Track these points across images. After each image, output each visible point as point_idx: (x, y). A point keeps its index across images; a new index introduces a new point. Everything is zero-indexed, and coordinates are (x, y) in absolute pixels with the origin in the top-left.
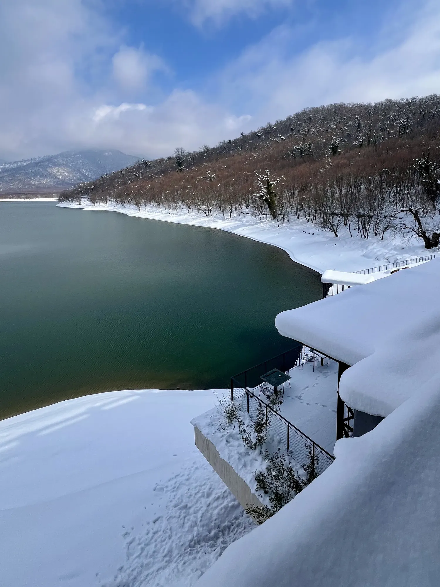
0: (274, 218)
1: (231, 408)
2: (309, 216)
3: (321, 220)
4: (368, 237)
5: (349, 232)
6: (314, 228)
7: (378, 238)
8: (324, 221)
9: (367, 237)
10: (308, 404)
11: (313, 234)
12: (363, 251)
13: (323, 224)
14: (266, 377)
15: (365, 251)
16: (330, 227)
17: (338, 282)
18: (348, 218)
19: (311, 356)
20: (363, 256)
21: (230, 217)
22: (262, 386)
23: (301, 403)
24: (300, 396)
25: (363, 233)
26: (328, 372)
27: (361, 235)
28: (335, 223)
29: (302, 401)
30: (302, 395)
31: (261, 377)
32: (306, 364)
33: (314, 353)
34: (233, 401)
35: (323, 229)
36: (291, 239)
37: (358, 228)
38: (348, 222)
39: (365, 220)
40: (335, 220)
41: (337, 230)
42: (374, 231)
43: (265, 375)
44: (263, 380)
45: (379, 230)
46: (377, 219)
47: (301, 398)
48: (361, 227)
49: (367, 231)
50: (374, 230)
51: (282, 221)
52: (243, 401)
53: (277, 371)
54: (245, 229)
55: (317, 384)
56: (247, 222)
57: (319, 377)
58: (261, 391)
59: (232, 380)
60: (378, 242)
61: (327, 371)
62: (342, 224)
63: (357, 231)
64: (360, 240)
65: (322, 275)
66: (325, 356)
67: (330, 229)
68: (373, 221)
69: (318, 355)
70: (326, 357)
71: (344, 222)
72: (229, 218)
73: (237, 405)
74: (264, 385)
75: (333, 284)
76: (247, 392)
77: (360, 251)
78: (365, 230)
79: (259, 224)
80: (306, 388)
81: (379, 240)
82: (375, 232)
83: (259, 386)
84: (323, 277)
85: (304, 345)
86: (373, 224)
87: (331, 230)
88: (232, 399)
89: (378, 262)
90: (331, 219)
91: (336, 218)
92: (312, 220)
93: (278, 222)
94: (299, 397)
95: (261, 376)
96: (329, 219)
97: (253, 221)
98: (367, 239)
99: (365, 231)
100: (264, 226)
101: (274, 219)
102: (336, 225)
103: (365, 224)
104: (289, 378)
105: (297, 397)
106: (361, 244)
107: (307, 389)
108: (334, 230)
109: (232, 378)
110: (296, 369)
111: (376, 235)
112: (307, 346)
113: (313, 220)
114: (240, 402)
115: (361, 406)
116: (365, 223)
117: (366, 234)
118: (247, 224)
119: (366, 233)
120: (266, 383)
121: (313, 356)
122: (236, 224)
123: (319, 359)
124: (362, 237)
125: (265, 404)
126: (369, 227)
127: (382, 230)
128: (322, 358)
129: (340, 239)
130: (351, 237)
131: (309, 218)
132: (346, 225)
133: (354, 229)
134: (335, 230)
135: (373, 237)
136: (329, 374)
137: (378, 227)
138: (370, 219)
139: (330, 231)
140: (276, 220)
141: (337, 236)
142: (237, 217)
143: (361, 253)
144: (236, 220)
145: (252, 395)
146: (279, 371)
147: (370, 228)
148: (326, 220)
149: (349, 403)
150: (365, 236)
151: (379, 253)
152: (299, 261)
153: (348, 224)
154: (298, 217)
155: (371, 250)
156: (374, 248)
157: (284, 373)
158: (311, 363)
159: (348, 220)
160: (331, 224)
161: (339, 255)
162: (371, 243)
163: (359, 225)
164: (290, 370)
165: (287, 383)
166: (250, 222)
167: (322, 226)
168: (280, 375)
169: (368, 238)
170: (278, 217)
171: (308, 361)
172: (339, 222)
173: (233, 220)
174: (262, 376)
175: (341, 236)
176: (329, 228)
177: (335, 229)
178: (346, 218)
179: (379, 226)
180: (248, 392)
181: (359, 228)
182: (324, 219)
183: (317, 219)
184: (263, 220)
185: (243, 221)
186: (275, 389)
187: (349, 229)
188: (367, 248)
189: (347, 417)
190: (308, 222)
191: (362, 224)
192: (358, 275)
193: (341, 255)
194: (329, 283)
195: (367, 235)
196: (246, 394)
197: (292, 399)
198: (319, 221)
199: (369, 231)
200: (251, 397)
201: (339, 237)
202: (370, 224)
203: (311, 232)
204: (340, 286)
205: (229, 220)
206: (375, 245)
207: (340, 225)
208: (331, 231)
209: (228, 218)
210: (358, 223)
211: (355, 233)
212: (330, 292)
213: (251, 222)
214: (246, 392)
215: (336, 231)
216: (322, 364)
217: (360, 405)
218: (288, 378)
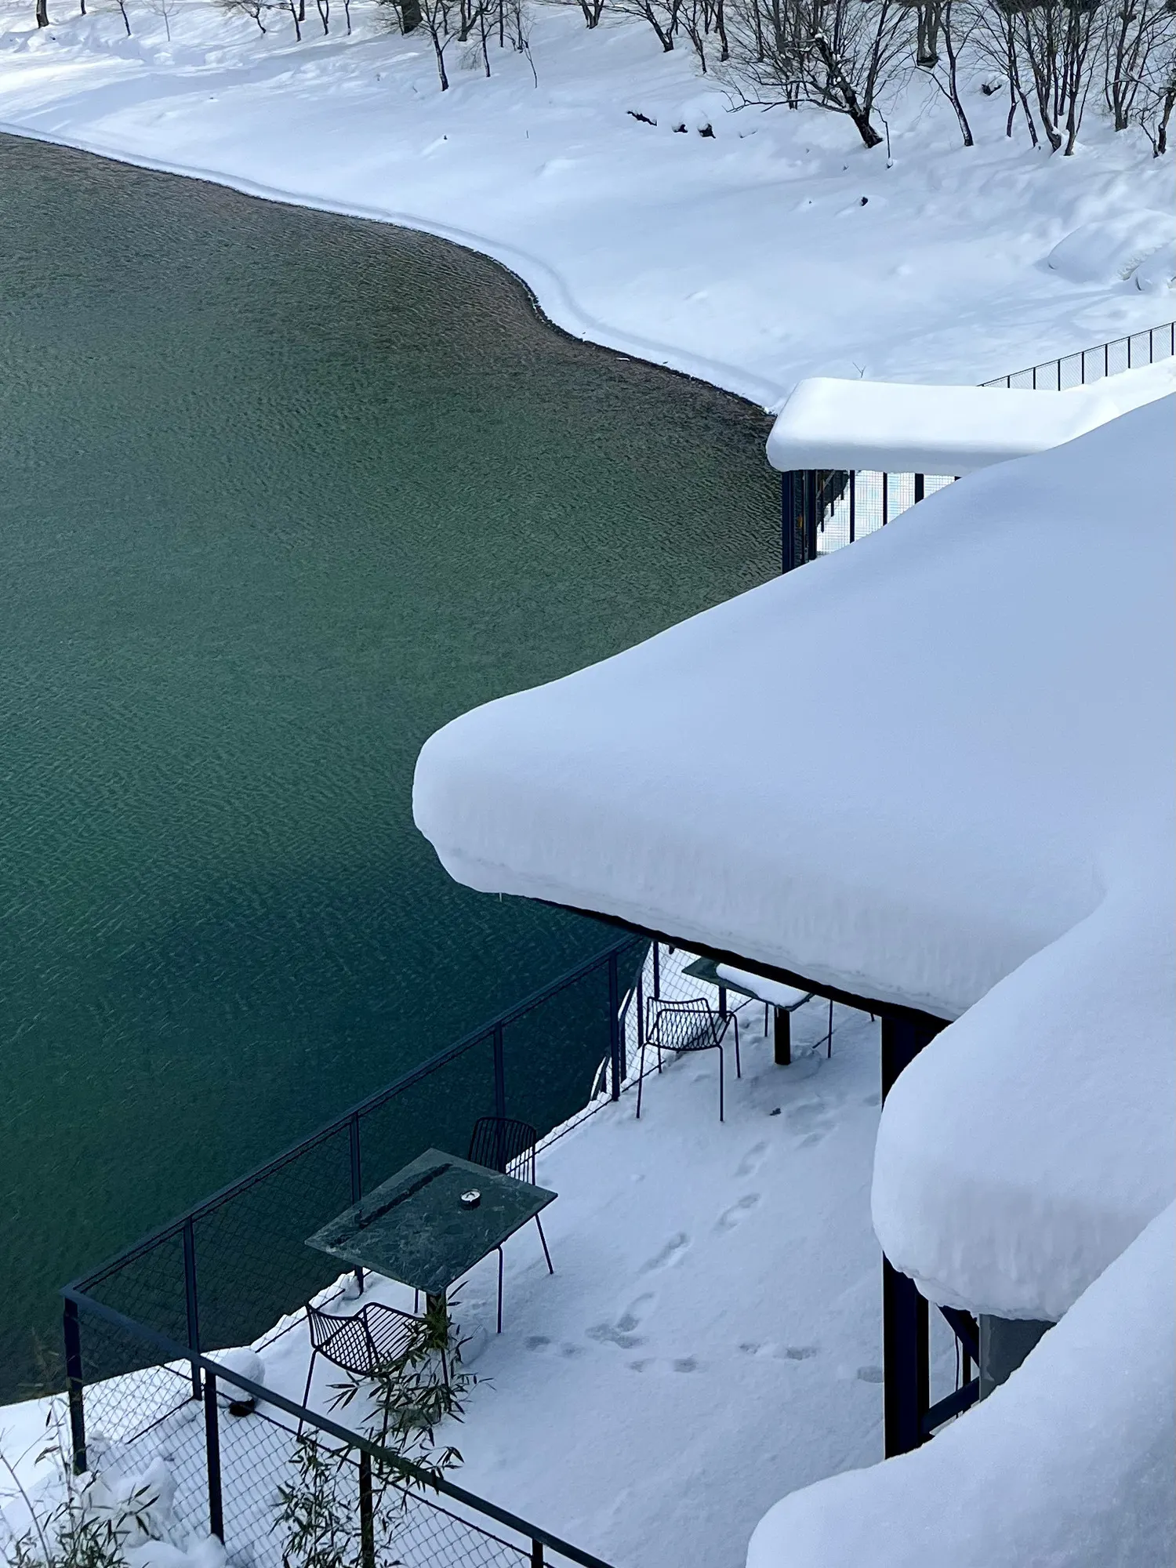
0: (409, 24)
1: (71, 1536)
2: (676, 8)
3: (759, 36)
4: (1070, 143)
5: (952, 111)
6: (712, 89)
7: (1133, 146)
8: (780, 37)
9: (1065, 138)
10: (687, 1365)
11: (707, 132)
12: (1042, 233)
13: (774, 57)
14: (362, 1227)
15: (1058, 234)
16: (822, 80)
17: (886, 459)
18: (944, 16)
19: (702, 1007)
20: (1049, 265)
21: (42, 20)
22: (326, 1310)
23: (637, 1366)
24: (628, 1322)
25: (1043, 111)
26: (821, 1107)
27: (1031, 125)
28: (859, 48)
29: (635, 1354)
30: (644, 1311)
31: (316, 1240)
32: (668, 1076)
33: (724, 986)
34: (87, 1476)
35: (777, 94)
36: (548, 173)
37: (1005, 78)
38: (941, 47)
39: (1049, 28)
40: (857, 29)
41: (869, 96)
42: (1111, 98)
43: (346, 1217)
44: (334, 1258)
45: (1141, 88)
46: (1128, 18)
47: (626, 1334)
48: (1027, 77)
49: (1067, 100)
50: (1110, 90)
51: (470, 41)
52: (170, 1458)
53: (446, 1167)
54: (171, 115)
55: (748, 1201)
56: (186, 56)
57: (759, 1148)
58: (318, 1348)
59: (71, 1306)
60: (1136, 167)
61: (815, 1100)
62: (901, 56)
63: (1002, 100)
64: (1024, 159)
65: (775, 417)
66: (802, 994)
67: (826, 93)
68: (1101, 33)
69: (752, 995)
70: (806, 1000)
71: (915, 46)
72: (31, 33)
73: (122, 1496)
74: (346, 1297)
75: (852, 472)
76: (203, 1381)
77: (1026, 237)
78: (1052, 91)
79: (288, 74)
80: (671, 1247)
81: (1141, 157)
82: (1118, 105)
83: (303, 1311)
84: (783, 433)
85: (661, 937)
86: (1103, 49)
87: (835, 99)
88: (80, 1464)
89: (1140, 298)
90: (830, 22)
91: (864, 15)
92: (693, 32)
93: (440, 54)
94: (620, 1325)
95: (314, 1232)
96: (814, 27)
97: (235, 50)
98: (1068, 152)
99: (1052, 101)
100: (325, 87)
101: (408, 29)
102: (864, 62)
103: (1052, 54)
104: (536, 1200)
105: (602, 1331)
106: (1029, 185)
107: (677, 1254)
108: (852, 100)
109: (75, 1296)
110: (593, 1124)
111: (1121, 124)
112: (677, 943)
113: (701, 33)
114: (148, 1472)
115: (1021, 1281)
116: (1050, 45)
117: (1063, 120)
118: (189, 70)
119: (1059, 112)
120: (360, 1277)
121: (715, 1006)
122: (99, 73)
123: (759, 1020)
124: (1035, 140)
125: (352, 1440)
126: (1078, 76)
127: (1155, 88)
128: (776, 1007)
129: (894, 162)
130: (969, 142)
131: (675, 18)
132: (928, 60)
133: (987, 91)
134: (860, 100)
135: (1102, 138)
136: (830, 1114)
137: (1135, 74)
138: (1083, 19)
139: (823, 105)
140: (419, 44)
141: (871, 139)
142: (105, 20)
143: (1030, 247)
144: (96, 40)
145: (242, 1396)
146: (460, 1163)
147: (1084, 79)
148: (796, 34)
149: (942, 1275)
150: (1056, 131)
151: (1144, 244)
152: (603, 328)
153: (945, 59)
154: (592, 9)
155: (1093, 226)
156: (1113, 213)
157: (502, 1171)
158: (704, 1061)
159: (940, 32)
160: (828, 60)
161: (893, 271)
162: (1096, 174)
163: (1013, 63)
164: (548, 1138)
165: (522, 1243)
166: (212, 56)
167: (768, 75)
168: (469, 1191)
169: (1076, 144)
170: (440, 16)
171: (682, 1050)
172: (881, 48)
173: (64, 44)
174: (321, 1233)
175: (900, 136)
176: (814, 83)
177: (860, 90)
178: (928, 16)
179: (1140, 61)
180: (210, 1378)
181: (1015, 83)
182: (777, 27)
183: (732, 29)
184: (326, 42)
185: (155, 50)
186: (437, 1307)
187: (953, 87)
188: (1067, 212)
189: (960, 1386)
190: (669, 47)
191: (1029, 49)
192: (1020, 395)
193: (905, 270)
194: (824, 473)
195: (1070, 126)
196: (197, 1396)
197: (570, 1352)
198: (749, 38)
199: (1079, 97)
200: (240, 1410)
201: (884, 144)
202: (1085, 50)
203: (694, 120)
204: (903, 485)
205: (34, 41)
206: (1120, 189)
207: (888, 67)
208: (831, 103)
209: (26, 29)
210: (1006, 47)
211: (987, 115)
212: (830, 535)
213: (220, 61)
214: (195, 1378)
215: (867, 110)
216: (783, 1055)
217: (1014, 1275)
218: (534, 1200)
